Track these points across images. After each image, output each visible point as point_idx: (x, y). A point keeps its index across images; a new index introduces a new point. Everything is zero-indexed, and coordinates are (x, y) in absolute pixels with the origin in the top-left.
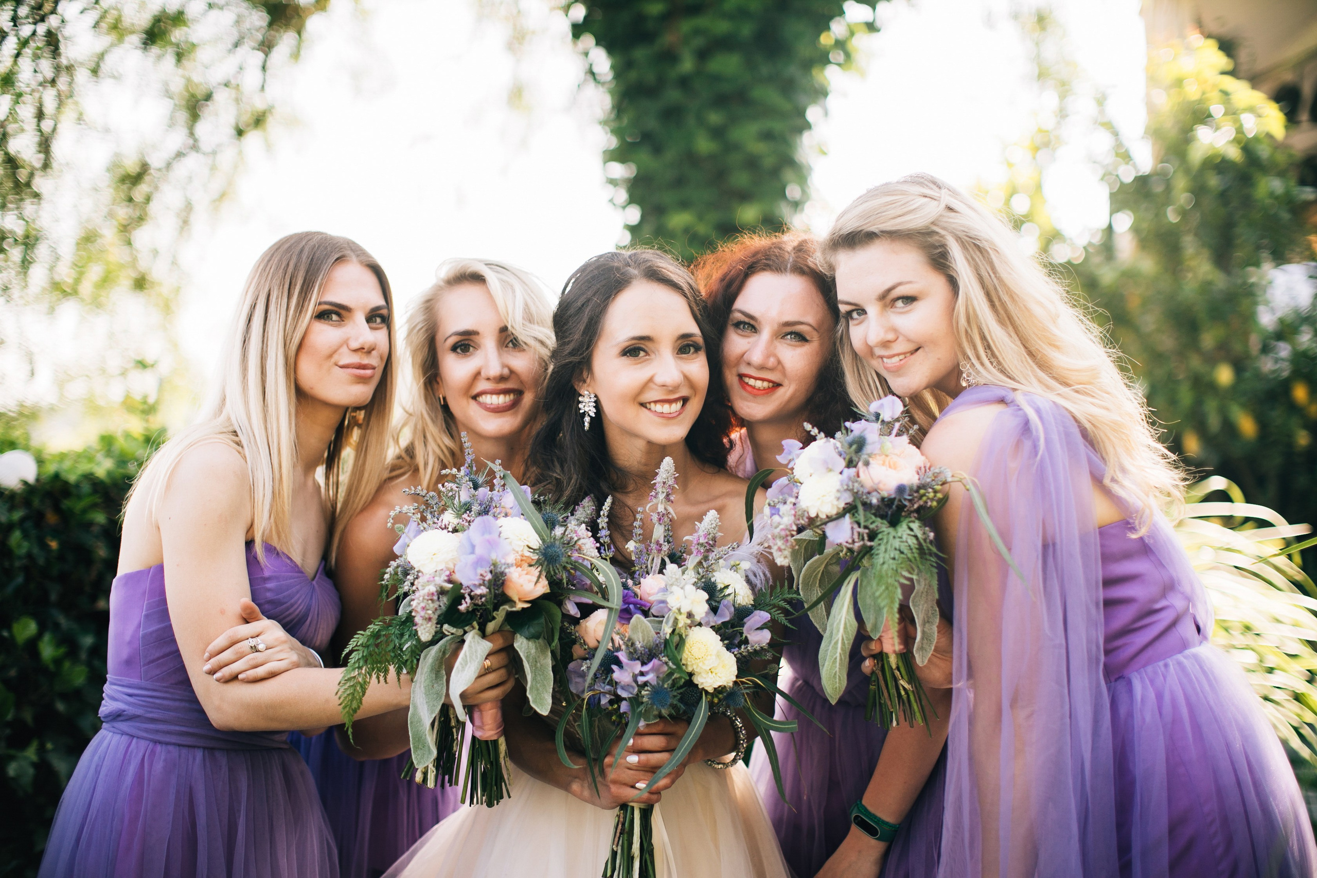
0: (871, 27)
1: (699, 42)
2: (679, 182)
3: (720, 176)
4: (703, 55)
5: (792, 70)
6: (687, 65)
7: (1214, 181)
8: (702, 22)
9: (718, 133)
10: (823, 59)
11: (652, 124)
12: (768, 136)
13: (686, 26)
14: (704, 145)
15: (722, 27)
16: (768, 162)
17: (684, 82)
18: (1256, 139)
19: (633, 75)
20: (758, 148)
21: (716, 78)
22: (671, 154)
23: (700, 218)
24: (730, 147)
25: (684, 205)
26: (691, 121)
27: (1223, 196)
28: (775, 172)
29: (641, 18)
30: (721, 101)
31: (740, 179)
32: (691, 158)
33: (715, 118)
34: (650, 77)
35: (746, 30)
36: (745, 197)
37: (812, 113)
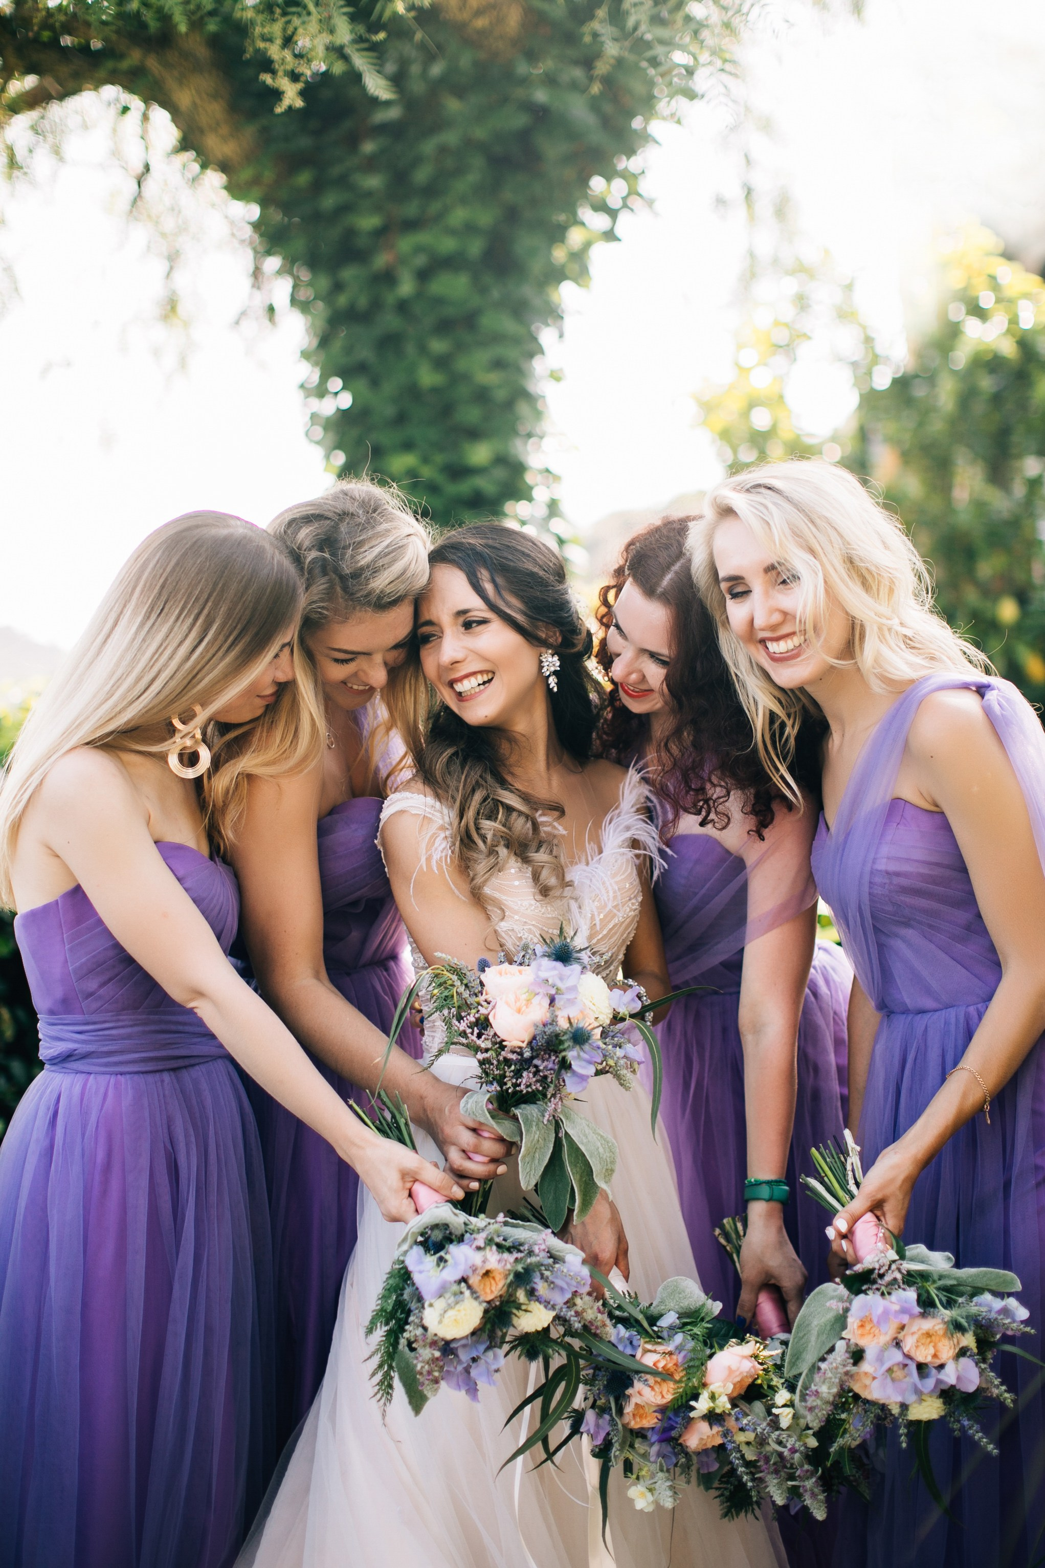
0: (610, 236)
1: (421, 261)
2: (401, 419)
3: (447, 410)
4: (423, 276)
5: (527, 291)
6: (406, 287)
7: (987, 383)
8: (423, 238)
9: (442, 363)
10: (557, 275)
11: (366, 353)
12: (499, 364)
13: (405, 244)
14: (428, 377)
15: (447, 245)
16: (500, 395)
17: (403, 307)
18: (1034, 332)
19: (342, 300)
20: (491, 378)
21: (439, 301)
22: (389, 387)
23: (425, 460)
24: (457, 379)
25: (408, 446)
26: (410, 349)
27: (997, 399)
28: (509, 404)
29: (351, 233)
30: (444, 327)
31: (471, 414)
32: (413, 392)
33: (438, 346)
34: (363, 302)
35: (475, 248)
36: (474, 434)
37: (547, 336)
